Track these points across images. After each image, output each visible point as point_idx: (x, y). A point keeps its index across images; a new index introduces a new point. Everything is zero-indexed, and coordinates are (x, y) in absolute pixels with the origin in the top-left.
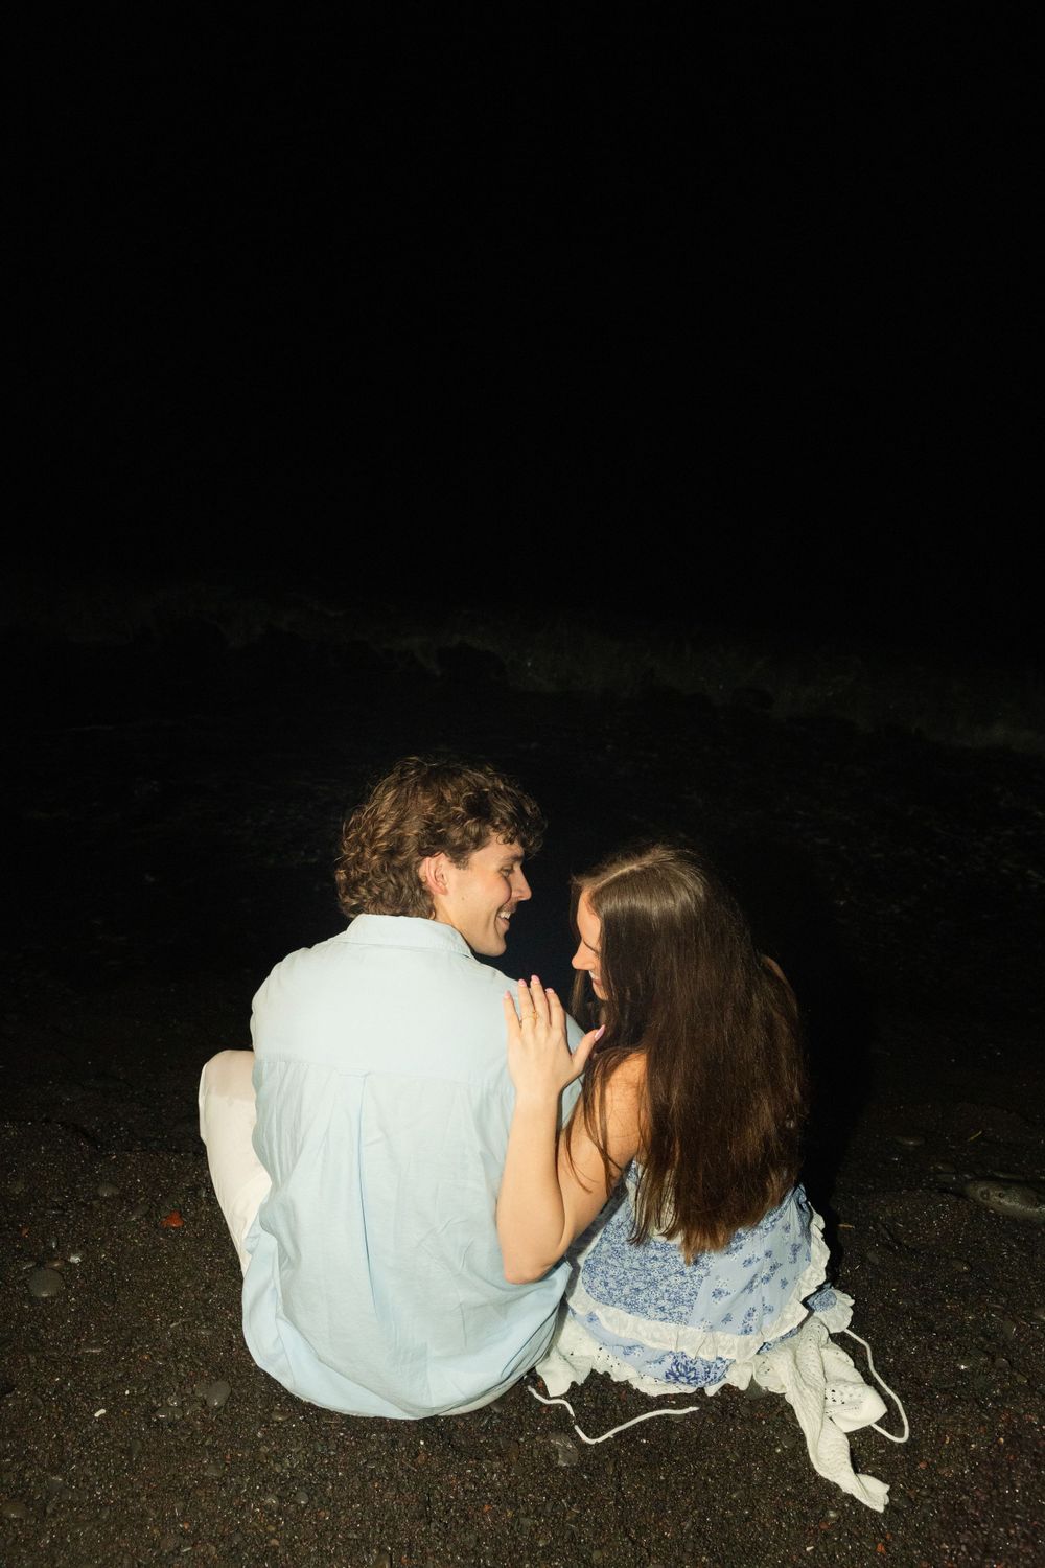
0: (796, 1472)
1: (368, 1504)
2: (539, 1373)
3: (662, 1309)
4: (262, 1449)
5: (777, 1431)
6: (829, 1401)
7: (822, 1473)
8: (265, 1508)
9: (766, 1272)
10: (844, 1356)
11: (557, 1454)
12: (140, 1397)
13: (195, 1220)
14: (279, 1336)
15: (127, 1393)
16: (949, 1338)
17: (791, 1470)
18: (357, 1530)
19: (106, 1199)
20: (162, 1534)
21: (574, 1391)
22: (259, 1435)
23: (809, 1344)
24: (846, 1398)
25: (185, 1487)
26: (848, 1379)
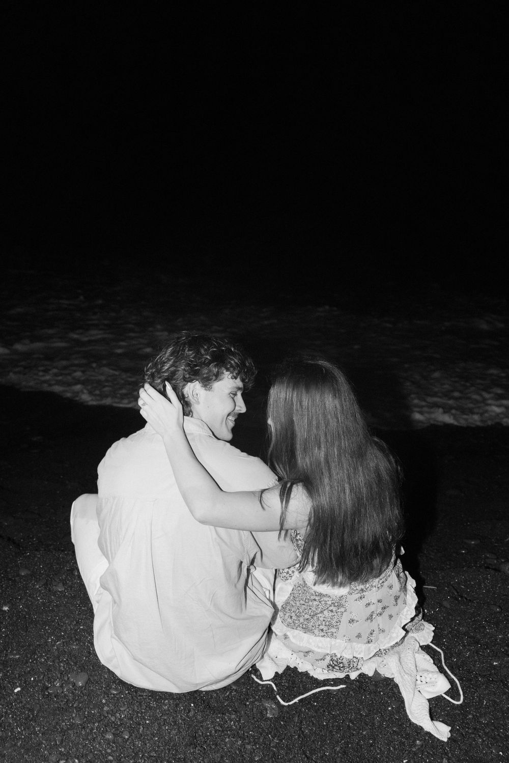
0: (399, 720)
1: (162, 738)
2: (258, 667)
3: (322, 630)
4: (105, 709)
5: (389, 698)
6: (419, 682)
7: (413, 720)
8: (106, 740)
9: (379, 610)
10: (428, 657)
11: (266, 710)
12: (40, 681)
13: (71, 587)
14: (113, 648)
15: (32, 679)
16: (488, 648)
17: (396, 719)
18: (156, 752)
19: (23, 576)
20: (50, 754)
21: (277, 677)
22: (104, 701)
23: (408, 651)
24: (428, 680)
25: (63, 729)
26: (430, 670)
